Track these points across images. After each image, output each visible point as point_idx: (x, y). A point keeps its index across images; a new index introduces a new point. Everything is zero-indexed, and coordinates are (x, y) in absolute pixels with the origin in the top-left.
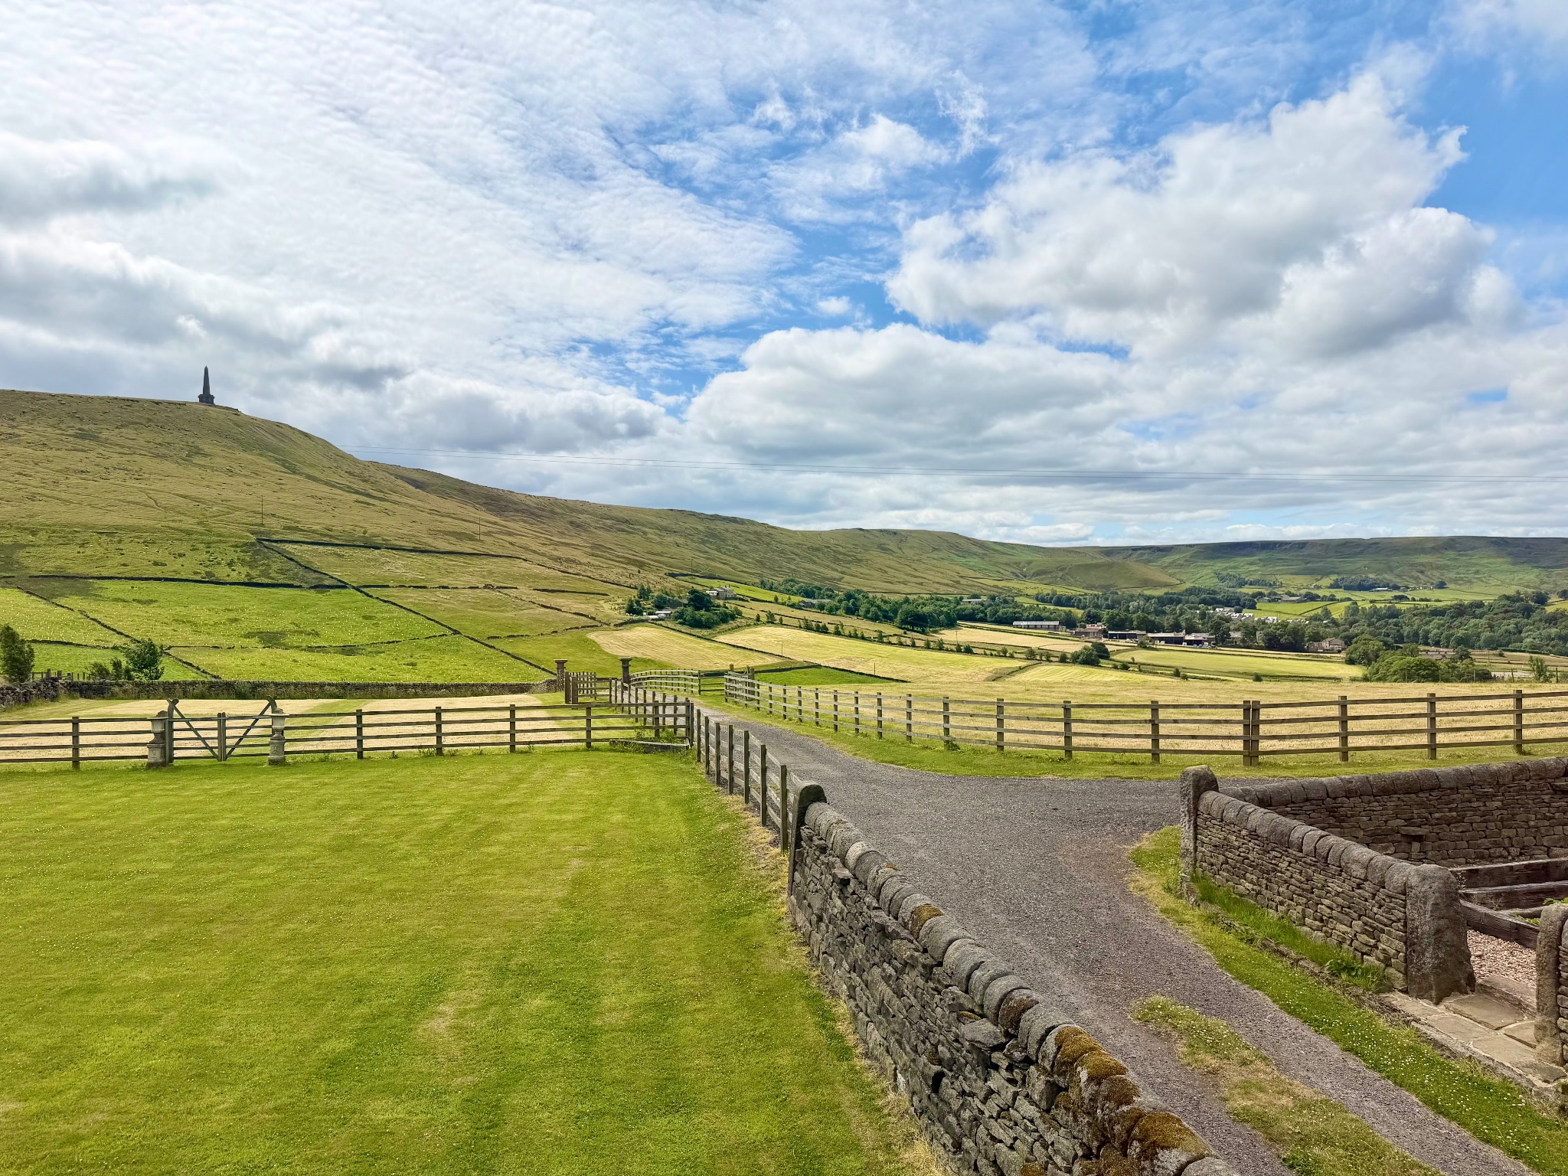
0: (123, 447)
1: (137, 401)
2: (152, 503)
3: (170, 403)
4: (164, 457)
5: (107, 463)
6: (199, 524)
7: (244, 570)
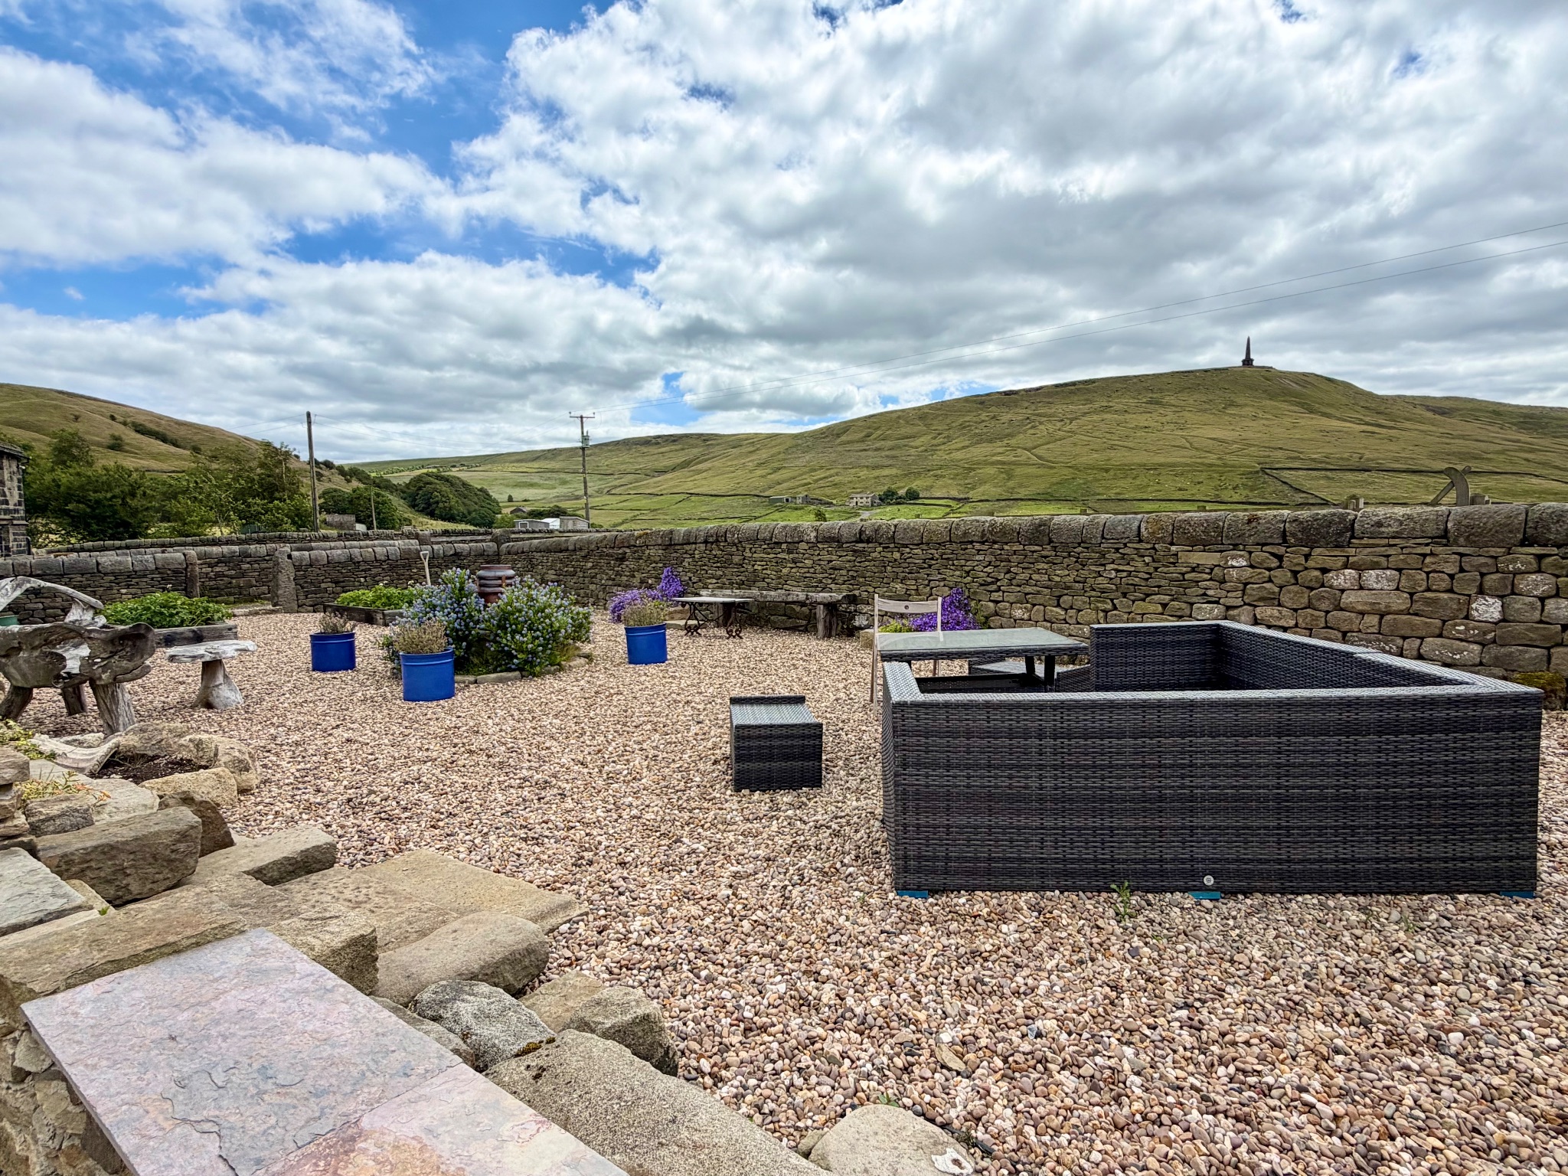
0: (1177, 406)
1: (1192, 372)
2: (1188, 445)
3: (1216, 370)
4: (1205, 411)
5: (1164, 420)
6: (1219, 458)
7: (1245, 493)
